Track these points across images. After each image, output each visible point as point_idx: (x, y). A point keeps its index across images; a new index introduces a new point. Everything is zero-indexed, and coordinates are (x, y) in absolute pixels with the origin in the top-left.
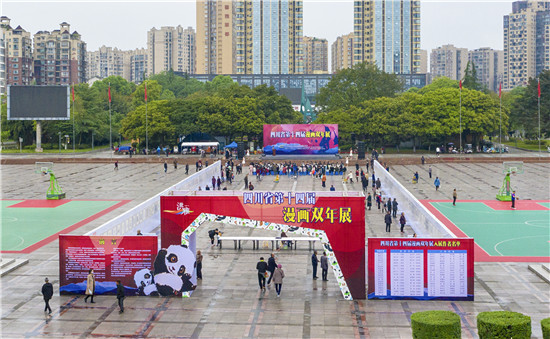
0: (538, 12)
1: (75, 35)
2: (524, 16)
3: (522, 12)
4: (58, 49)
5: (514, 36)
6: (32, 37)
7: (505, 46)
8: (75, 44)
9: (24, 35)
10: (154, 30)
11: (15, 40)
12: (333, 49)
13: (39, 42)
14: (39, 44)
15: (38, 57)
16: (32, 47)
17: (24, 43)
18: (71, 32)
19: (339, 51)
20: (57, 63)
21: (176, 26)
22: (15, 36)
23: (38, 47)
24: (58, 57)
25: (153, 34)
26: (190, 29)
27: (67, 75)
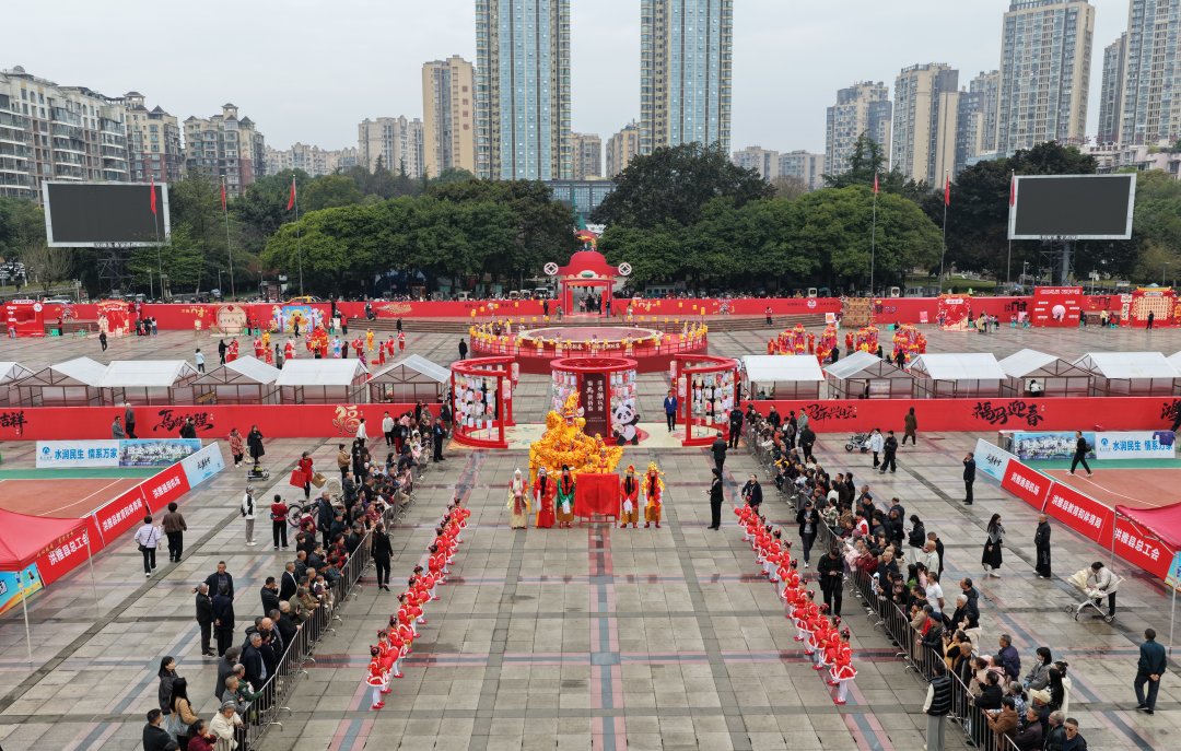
0: (871, 103)
1: (246, 123)
2: (853, 108)
3: (852, 103)
4: (221, 144)
5: (840, 135)
6: (181, 125)
7: (828, 148)
8: (245, 136)
9: (166, 120)
10: (367, 121)
11: (154, 129)
12: (608, 149)
13: (191, 132)
14: (191, 135)
15: (193, 154)
16: (182, 139)
17: (166, 134)
18: (240, 118)
19: (617, 151)
20: (222, 163)
21: (397, 116)
22: (153, 122)
23: (192, 140)
24: (222, 154)
25: (365, 127)
26: (417, 121)
27: (237, 181)
